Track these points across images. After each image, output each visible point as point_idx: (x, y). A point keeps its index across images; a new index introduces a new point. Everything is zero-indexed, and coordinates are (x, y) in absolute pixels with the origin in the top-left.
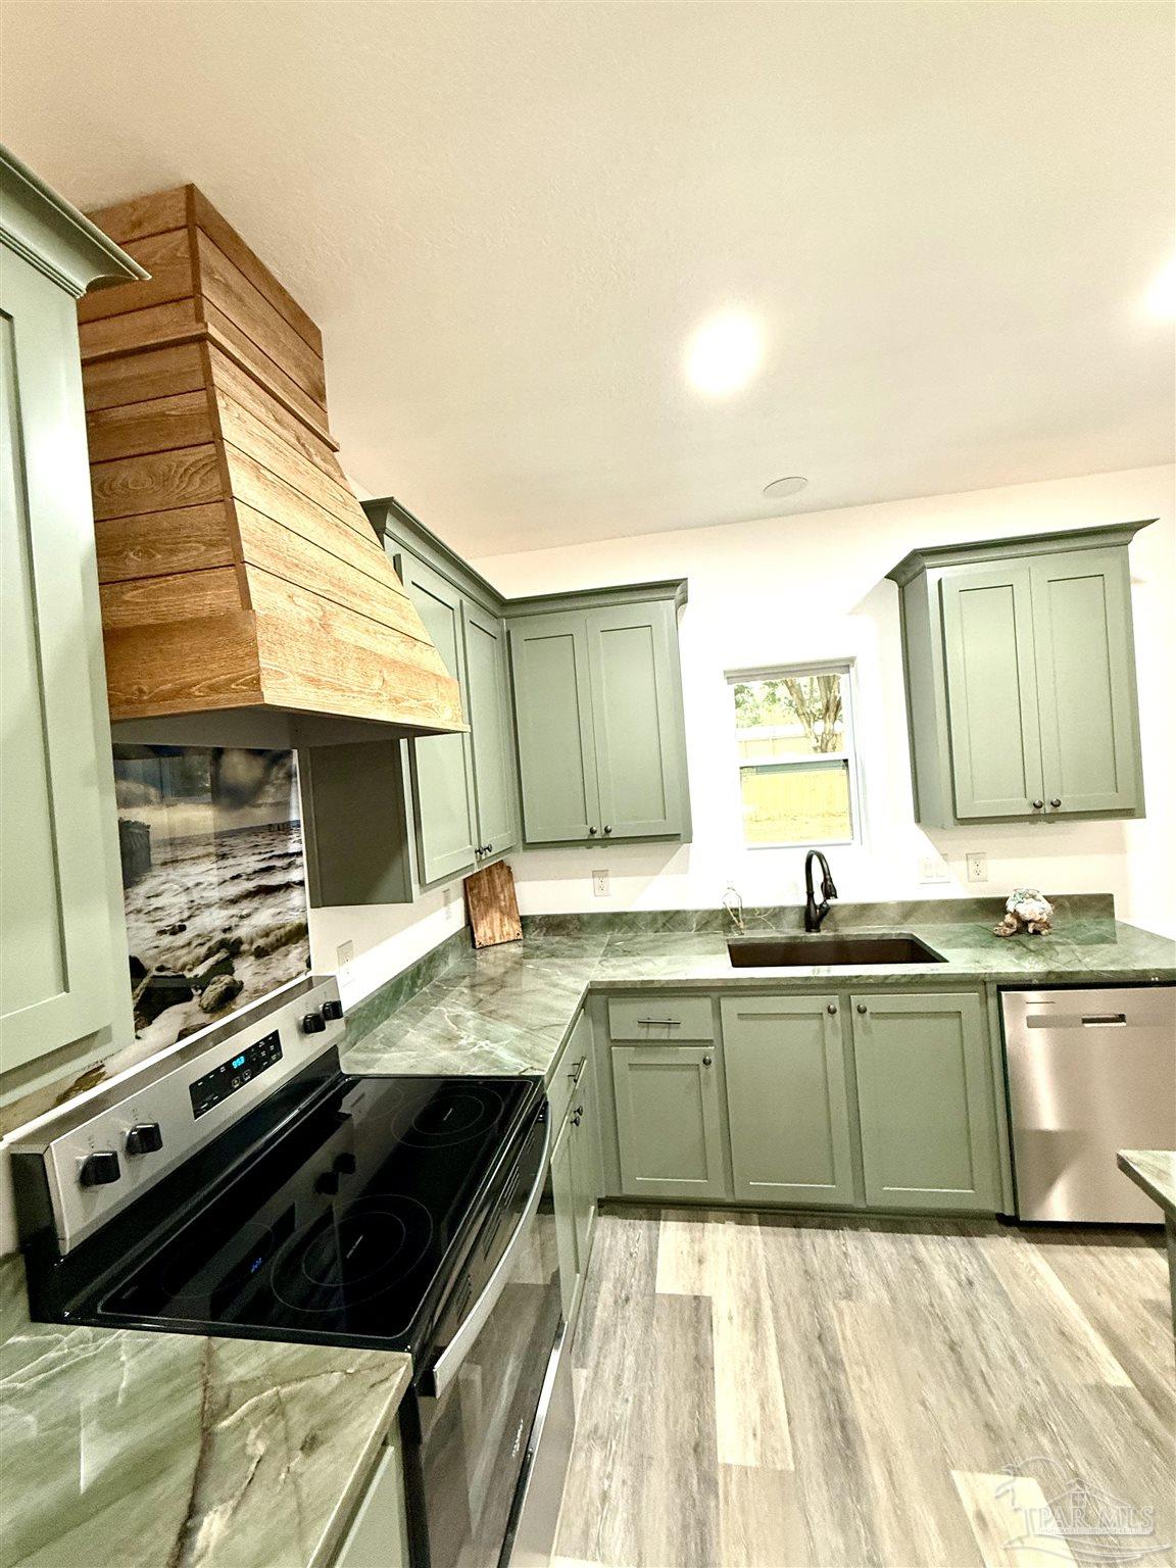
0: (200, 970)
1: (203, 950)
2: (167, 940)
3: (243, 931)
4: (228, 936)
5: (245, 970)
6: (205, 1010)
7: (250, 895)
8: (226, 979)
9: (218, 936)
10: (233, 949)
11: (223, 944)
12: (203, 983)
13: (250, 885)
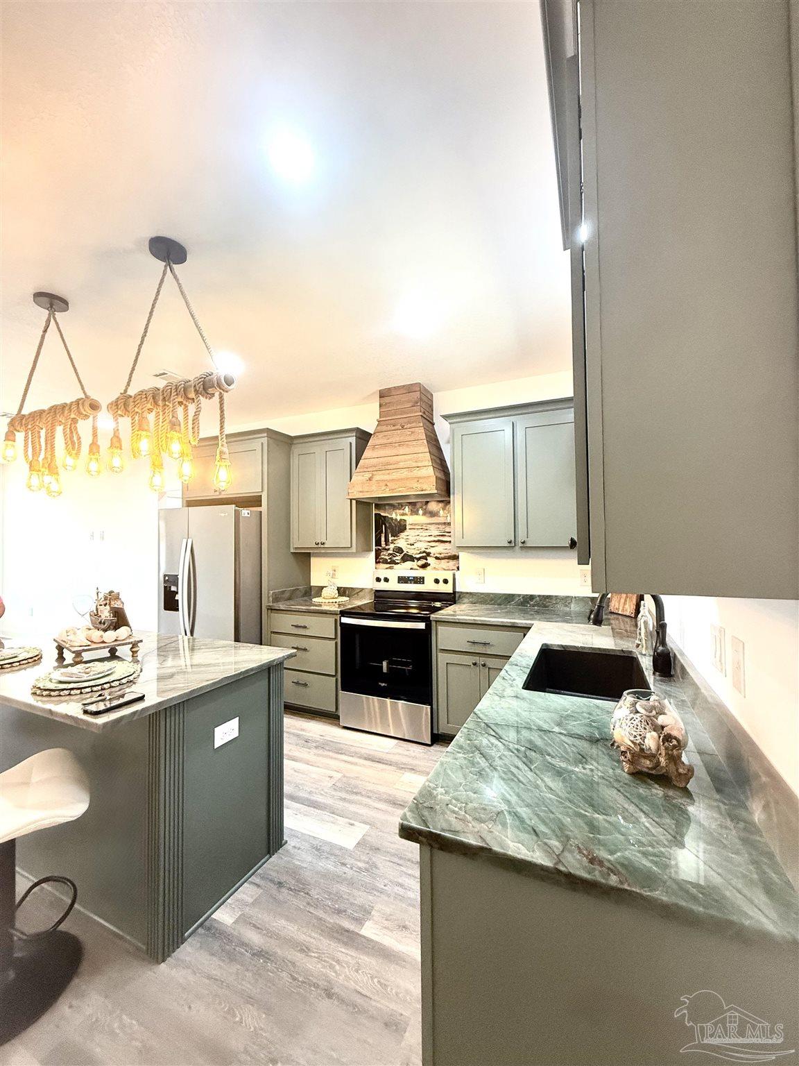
0: (418, 556)
1: (419, 552)
2: (409, 546)
3: (431, 550)
4: (426, 550)
5: (430, 560)
6: (418, 566)
7: (434, 541)
8: (425, 561)
9: (424, 549)
10: (428, 554)
11: (424, 552)
12: (419, 559)
13: (436, 539)
